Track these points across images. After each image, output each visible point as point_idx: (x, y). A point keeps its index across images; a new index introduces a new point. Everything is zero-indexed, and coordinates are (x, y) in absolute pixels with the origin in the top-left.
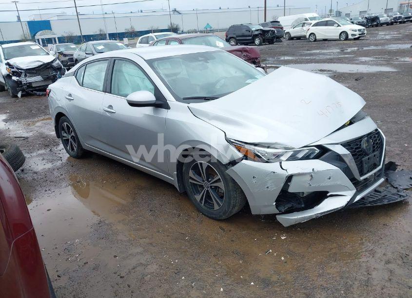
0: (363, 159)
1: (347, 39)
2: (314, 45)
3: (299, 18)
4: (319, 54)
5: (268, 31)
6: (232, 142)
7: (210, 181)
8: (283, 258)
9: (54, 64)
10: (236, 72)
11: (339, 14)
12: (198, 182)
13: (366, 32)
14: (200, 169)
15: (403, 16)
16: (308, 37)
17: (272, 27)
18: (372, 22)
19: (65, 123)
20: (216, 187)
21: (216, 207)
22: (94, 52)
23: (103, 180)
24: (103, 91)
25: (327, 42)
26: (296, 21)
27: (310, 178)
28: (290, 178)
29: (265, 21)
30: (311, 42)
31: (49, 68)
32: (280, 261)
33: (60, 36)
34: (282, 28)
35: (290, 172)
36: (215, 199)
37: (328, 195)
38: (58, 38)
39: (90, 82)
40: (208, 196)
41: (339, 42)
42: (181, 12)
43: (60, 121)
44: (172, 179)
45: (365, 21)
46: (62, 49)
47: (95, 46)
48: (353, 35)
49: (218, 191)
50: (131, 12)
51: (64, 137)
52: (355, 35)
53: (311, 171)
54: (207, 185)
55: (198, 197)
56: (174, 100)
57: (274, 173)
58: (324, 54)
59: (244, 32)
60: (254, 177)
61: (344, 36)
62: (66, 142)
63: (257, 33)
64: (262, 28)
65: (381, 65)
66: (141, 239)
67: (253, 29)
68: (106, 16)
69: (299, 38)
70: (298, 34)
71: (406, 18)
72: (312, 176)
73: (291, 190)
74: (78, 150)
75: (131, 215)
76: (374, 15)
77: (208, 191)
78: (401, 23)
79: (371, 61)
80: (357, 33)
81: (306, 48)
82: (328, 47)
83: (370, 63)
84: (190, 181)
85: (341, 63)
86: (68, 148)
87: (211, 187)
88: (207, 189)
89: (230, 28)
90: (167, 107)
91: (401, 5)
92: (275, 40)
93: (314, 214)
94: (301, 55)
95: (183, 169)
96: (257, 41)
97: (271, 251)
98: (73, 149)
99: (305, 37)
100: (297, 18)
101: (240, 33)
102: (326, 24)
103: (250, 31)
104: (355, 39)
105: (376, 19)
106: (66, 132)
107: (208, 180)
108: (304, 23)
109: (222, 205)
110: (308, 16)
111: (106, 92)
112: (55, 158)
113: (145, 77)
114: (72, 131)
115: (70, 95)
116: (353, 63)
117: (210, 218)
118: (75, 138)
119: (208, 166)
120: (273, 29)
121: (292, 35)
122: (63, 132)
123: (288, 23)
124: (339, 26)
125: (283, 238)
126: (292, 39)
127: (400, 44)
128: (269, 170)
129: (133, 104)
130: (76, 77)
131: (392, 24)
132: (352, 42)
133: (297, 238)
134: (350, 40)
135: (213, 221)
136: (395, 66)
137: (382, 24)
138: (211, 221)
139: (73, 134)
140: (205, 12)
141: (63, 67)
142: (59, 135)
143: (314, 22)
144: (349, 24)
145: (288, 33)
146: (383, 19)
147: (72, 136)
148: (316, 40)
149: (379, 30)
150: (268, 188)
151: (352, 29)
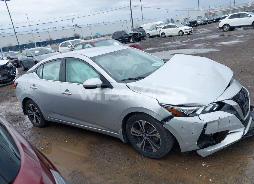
0: (243, 107)
1: (183, 34)
2: (166, 40)
3: (153, 25)
4: (170, 44)
5: (137, 34)
6: (164, 106)
7: (148, 133)
8: (210, 180)
9: (8, 65)
10: (142, 60)
11: (173, 21)
12: (139, 135)
13: (193, 30)
14: (140, 126)
15: (209, 20)
16: (160, 35)
17: (139, 31)
18: (193, 24)
19: (31, 105)
20: (152, 137)
21: (154, 150)
22: (33, 55)
23: (65, 141)
24: (60, 81)
25: (172, 37)
26: (152, 26)
27: (218, 123)
28: (206, 125)
29: (133, 28)
30: (163, 38)
31: (4, 68)
32: (209, 182)
33: (3, 47)
34: (145, 31)
35: (206, 121)
36: (153, 145)
37: (229, 133)
38: (2, 48)
39: (47, 75)
40: (147, 144)
41: (179, 37)
42: (80, 26)
43: (27, 104)
44: (119, 134)
45: (189, 24)
46: (9, 55)
47: (33, 51)
48: (186, 32)
49: (154, 139)
50: (49, 29)
51: (30, 114)
52: (187, 32)
53: (219, 119)
54: (146, 136)
55: (139, 145)
56: (115, 82)
57: (196, 123)
58: (173, 44)
59: (123, 35)
60: (183, 128)
61: (181, 33)
62: (31, 117)
63: (130, 35)
64: (133, 32)
65: (209, 48)
66: (108, 180)
67: (128, 33)
68: (33, 32)
69: (155, 36)
70: (154, 34)
71: (211, 21)
72: (219, 122)
73: (207, 133)
74: (41, 122)
75: (94, 163)
76: (193, 20)
77: (146, 140)
78: (208, 23)
79: (203, 46)
80: (188, 31)
81: (161, 42)
82: (174, 40)
83: (202, 47)
84: (132, 134)
85: (186, 49)
86: (34, 121)
87: (149, 137)
88: (146, 139)
89: (114, 33)
90: (111, 87)
91: (206, 13)
92: (142, 39)
93: (222, 146)
94: (161, 46)
95: (127, 127)
96: (131, 40)
97: (200, 175)
98: (37, 121)
99: (158, 35)
100: (152, 25)
101: (120, 36)
102: (170, 27)
103: (126, 35)
104: (187, 34)
105: (195, 22)
106: (31, 111)
107: (146, 132)
108: (157, 27)
109: (159, 149)
110: (158, 23)
111: (62, 81)
112: (24, 129)
113: (91, 69)
114: (36, 110)
115: (34, 85)
116: (193, 48)
117: (149, 158)
118: (40, 114)
119: (146, 123)
120: (140, 32)
121: (151, 35)
122: (29, 111)
123: (147, 28)
124: (177, 27)
125: (204, 165)
126: (151, 37)
127: (214, 35)
128: (192, 122)
129: (87, 87)
130: (36, 73)
131: (204, 24)
132: (186, 36)
133: (213, 164)
134: (185, 35)
135: (152, 160)
136: (217, 48)
137: (199, 25)
138: (151, 160)
139: (37, 111)
140: (95, 25)
141: (14, 67)
142: (26, 113)
143: (163, 26)
144: (183, 26)
145: (148, 34)
146: (199, 21)
147: (37, 113)
148: (165, 37)
149: (198, 28)
150: (192, 133)
151: (185, 29)
